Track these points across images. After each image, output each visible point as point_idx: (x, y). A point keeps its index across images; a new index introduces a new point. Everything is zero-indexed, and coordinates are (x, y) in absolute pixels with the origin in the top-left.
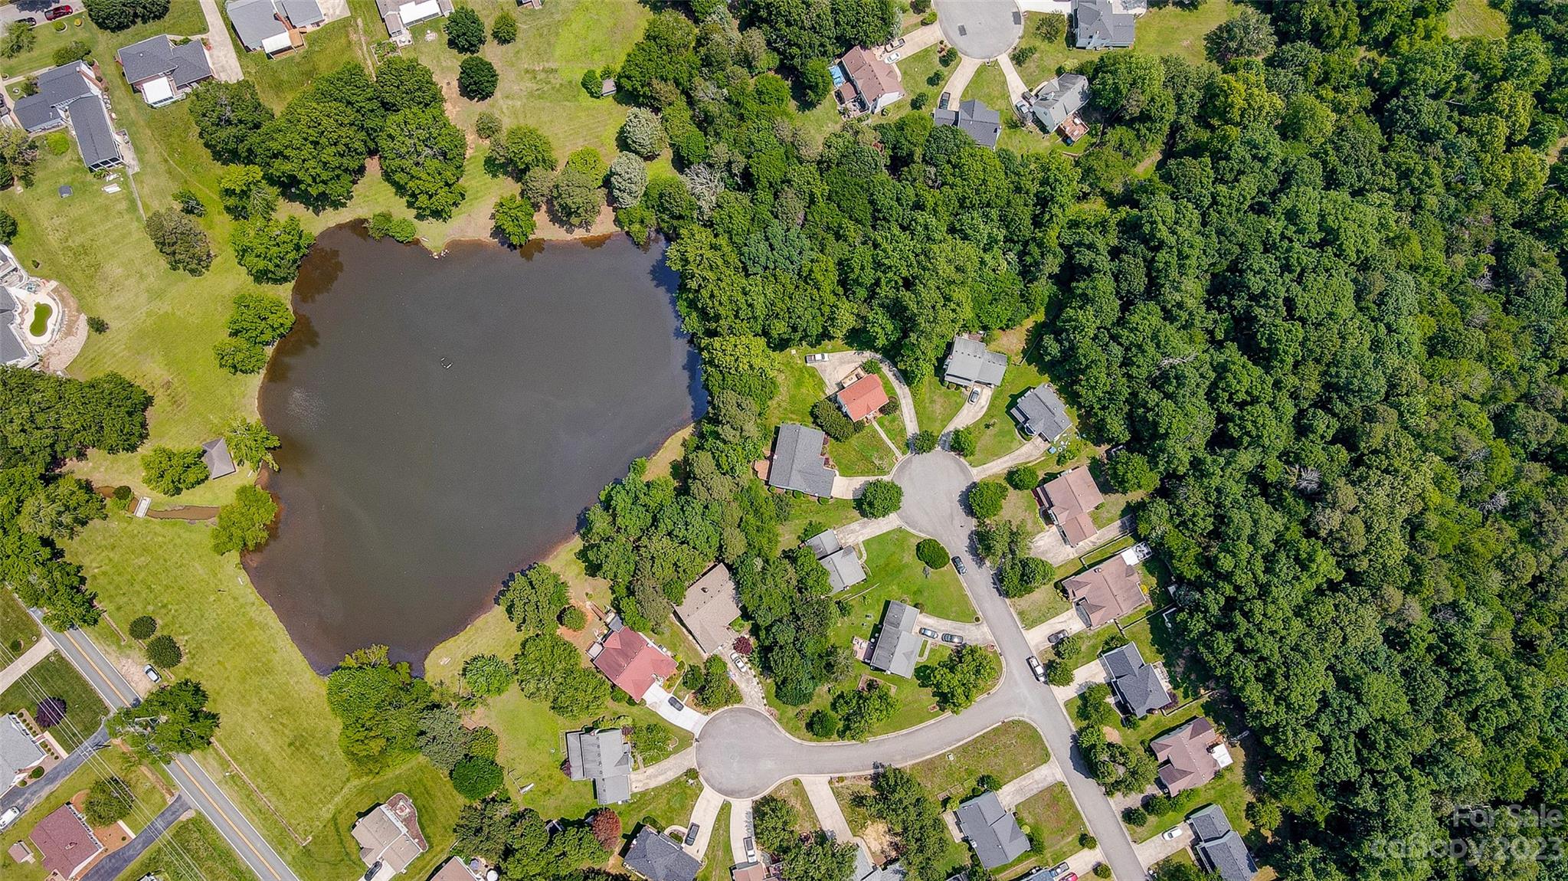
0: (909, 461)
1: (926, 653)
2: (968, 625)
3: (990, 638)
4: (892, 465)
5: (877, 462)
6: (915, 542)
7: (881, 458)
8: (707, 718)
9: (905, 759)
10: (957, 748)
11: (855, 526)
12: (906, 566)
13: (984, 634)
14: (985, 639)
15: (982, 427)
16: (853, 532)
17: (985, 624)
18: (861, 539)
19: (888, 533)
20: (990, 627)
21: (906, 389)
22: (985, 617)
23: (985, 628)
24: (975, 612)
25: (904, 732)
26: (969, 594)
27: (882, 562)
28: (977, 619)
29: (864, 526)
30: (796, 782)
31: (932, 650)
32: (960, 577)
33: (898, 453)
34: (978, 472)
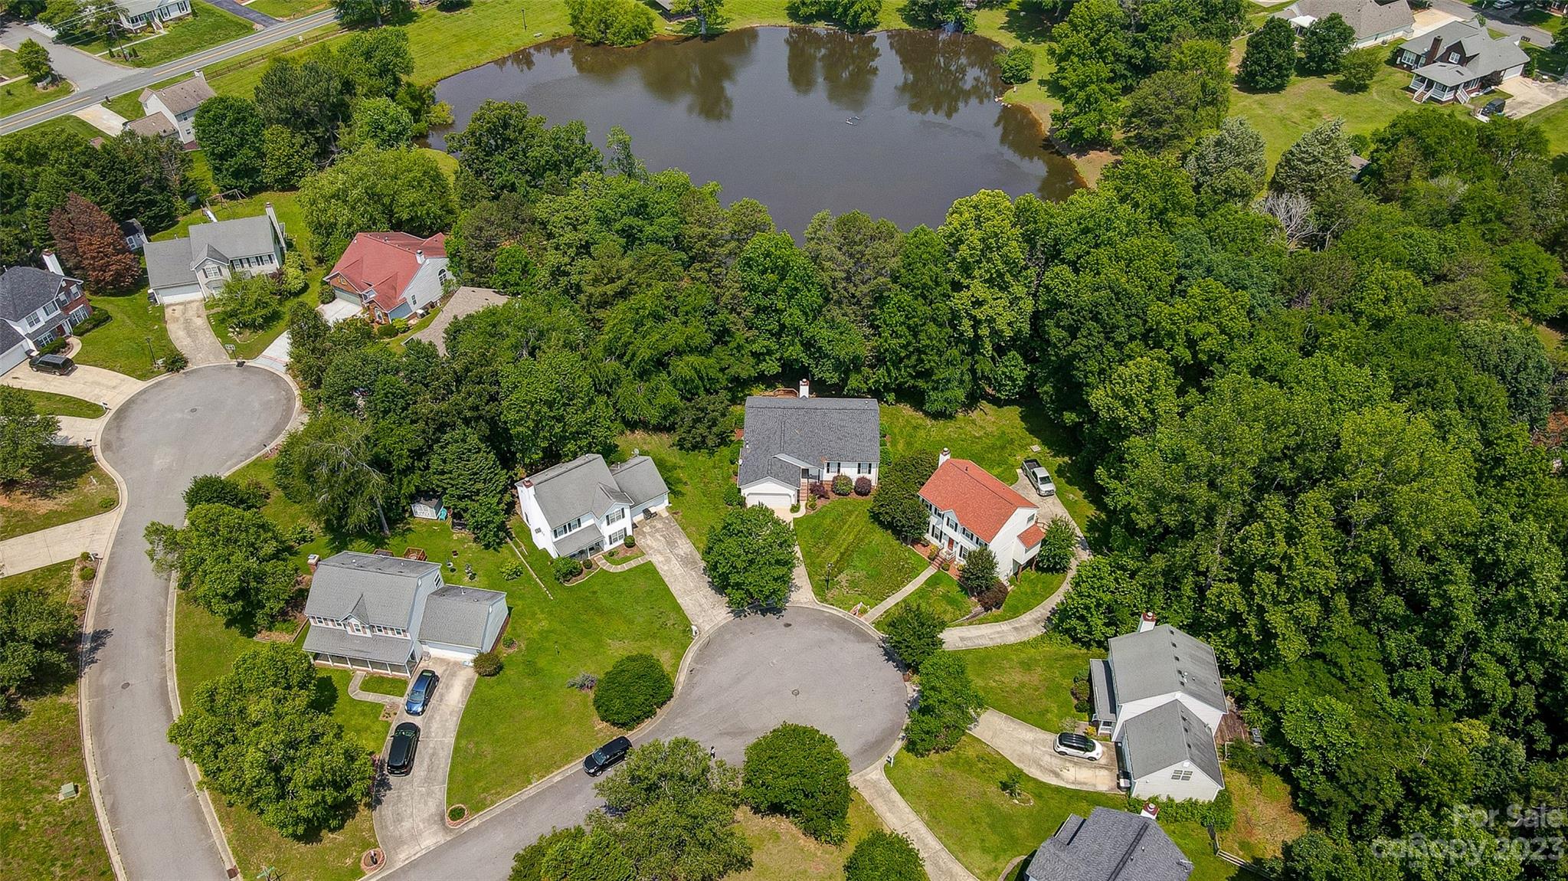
0: (862, 636)
1: (371, 697)
2: (440, 791)
3: (403, 857)
4: (842, 604)
5: (843, 577)
6: (664, 658)
7: (853, 584)
8: (281, 371)
9: (98, 691)
10: (91, 810)
11: (685, 546)
12: (599, 644)
13: (415, 837)
14: (400, 842)
15: (1003, 776)
16: (671, 544)
17: (441, 838)
18: (657, 560)
19: (677, 608)
20: (435, 855)
21: (1037, 631)
22: (461, 839)
23: (431, 839)
24: (478, 807)
25: (172, 683)
26: (531, 790)
27: (606, 600)
28: (456, 815)
29: (686, 561)
30: (109, 505)
31: (376, 707)
32: (578, 765)
33: (877, 611)
34: (874, 784)
